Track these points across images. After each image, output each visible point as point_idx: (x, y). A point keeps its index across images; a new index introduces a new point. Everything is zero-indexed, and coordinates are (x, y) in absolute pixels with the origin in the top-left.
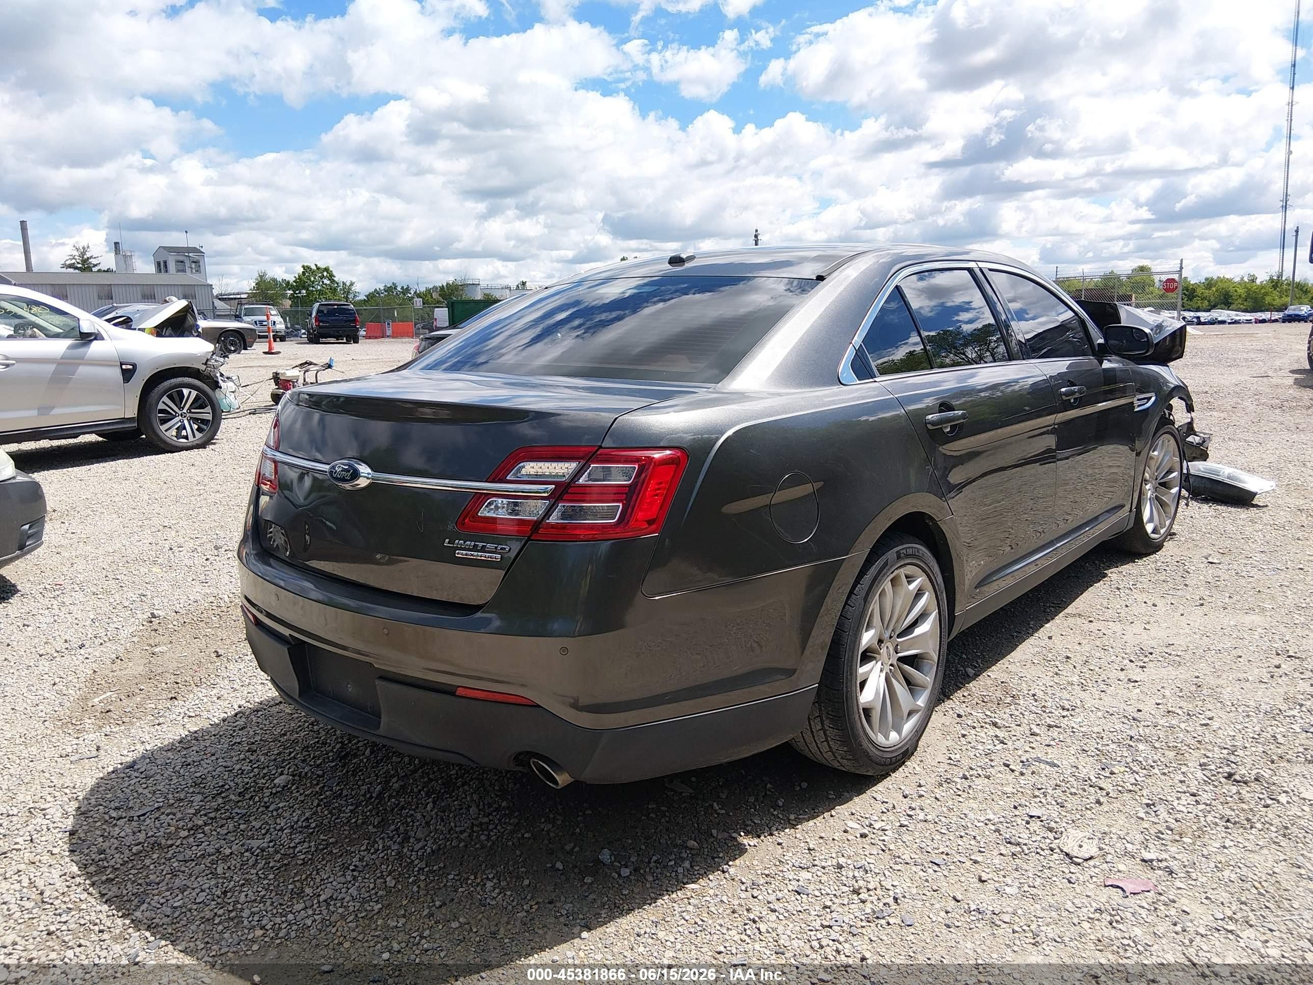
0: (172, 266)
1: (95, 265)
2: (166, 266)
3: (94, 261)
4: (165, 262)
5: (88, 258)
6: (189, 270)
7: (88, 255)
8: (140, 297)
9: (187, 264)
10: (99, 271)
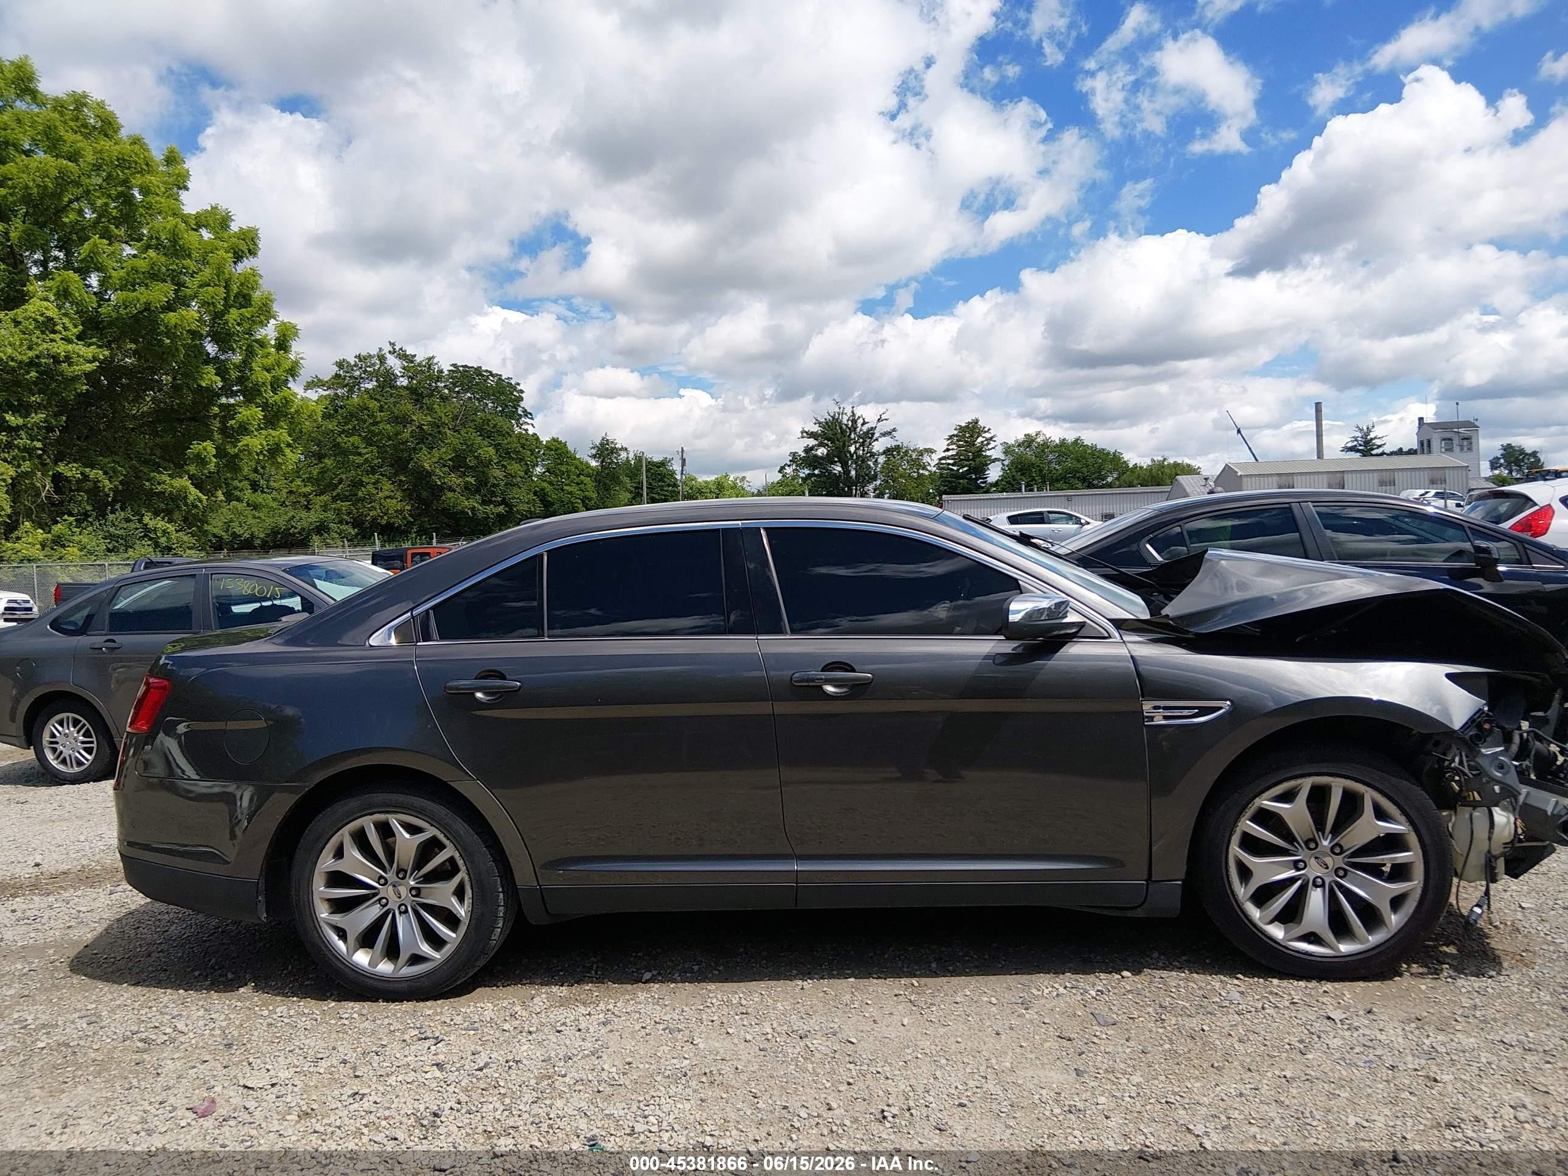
0: (1436, 444)
1: (1379, 447)
2: (1429, 445)
3: (1378, 442)
4: (1429, 441)
5: (1372, 439)
6: (1457, 449)
7: (1372, 435)
8: (1427, 482)
9: (1456, 442)
10: (1383, 454)
